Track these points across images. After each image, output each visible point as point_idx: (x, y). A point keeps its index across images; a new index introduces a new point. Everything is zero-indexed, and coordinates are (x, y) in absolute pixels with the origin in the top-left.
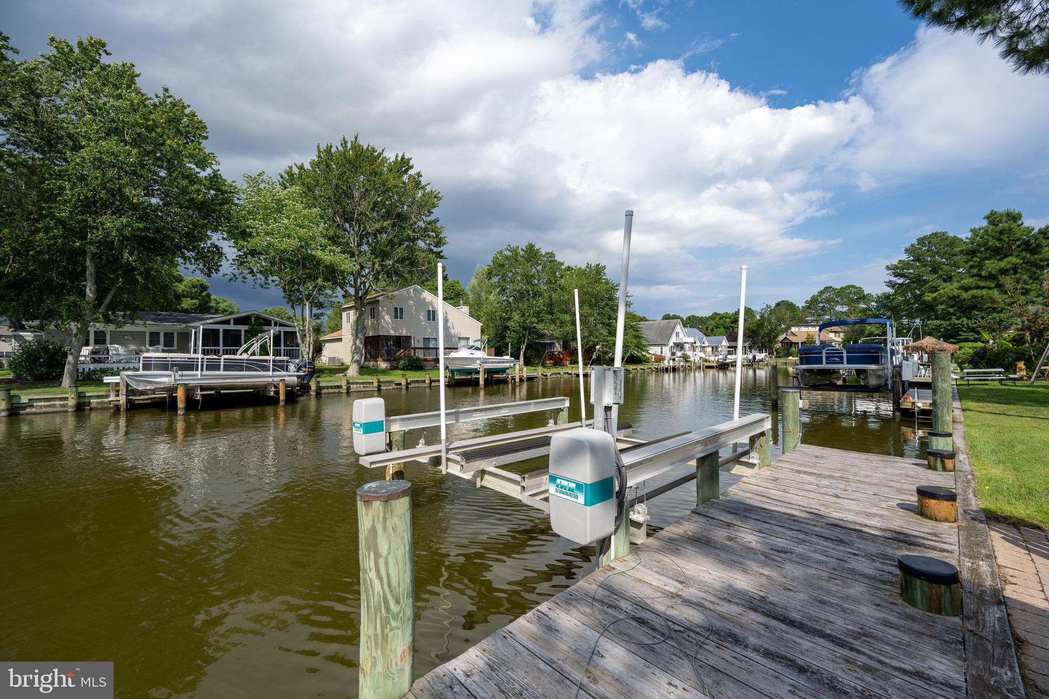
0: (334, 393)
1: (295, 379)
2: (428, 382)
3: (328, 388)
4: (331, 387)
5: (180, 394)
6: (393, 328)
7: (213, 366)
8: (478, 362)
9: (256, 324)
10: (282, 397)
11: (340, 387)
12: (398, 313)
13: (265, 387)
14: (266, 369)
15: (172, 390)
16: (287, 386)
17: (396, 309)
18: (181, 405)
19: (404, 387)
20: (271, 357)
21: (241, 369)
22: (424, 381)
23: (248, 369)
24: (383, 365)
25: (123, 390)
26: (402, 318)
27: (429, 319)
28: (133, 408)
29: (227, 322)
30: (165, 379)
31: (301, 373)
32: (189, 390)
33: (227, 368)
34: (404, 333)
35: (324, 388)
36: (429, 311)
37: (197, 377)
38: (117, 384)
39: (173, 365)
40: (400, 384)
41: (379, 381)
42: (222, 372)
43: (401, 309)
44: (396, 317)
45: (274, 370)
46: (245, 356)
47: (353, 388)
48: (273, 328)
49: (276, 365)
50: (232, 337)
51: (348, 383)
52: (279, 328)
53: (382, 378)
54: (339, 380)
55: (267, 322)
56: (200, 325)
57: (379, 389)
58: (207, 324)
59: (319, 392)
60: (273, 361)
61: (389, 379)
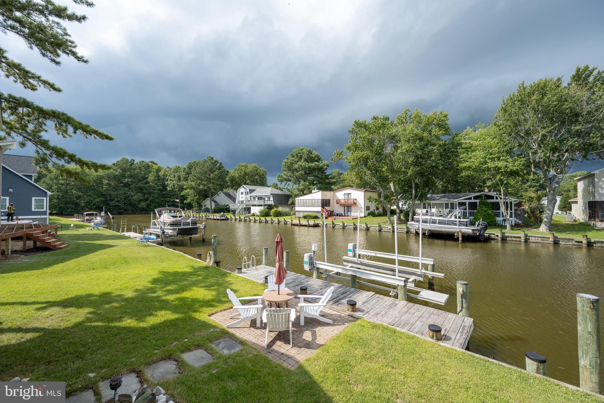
0: (516, 241)
3: (511, 237)
4: (514, 237)
7: (435, 222)
10: (460, 239)
11: (520, 237)
16: (463, 233)
19: (585, 245)
20: (457, 220)
21: (445, 224)
32: (424, 230)
33: (439, 223)
35: (508, 237)
37: (429, 226)
40: (581, 242)
41: (555, 237)
42: (437, 225)
47: (532, 239)
48: (495, 200)
49: (461, 224)
50: (473, 206)
51: (526, 236)
52: (499, 200)
53: (559, 235)
54: (520, 234)
55: (492, 197)
56: (456, 201)
57: (556, 243)
58: (461, 200)
59: (504, 239)
60: (459, 221)
61: (567, 237)
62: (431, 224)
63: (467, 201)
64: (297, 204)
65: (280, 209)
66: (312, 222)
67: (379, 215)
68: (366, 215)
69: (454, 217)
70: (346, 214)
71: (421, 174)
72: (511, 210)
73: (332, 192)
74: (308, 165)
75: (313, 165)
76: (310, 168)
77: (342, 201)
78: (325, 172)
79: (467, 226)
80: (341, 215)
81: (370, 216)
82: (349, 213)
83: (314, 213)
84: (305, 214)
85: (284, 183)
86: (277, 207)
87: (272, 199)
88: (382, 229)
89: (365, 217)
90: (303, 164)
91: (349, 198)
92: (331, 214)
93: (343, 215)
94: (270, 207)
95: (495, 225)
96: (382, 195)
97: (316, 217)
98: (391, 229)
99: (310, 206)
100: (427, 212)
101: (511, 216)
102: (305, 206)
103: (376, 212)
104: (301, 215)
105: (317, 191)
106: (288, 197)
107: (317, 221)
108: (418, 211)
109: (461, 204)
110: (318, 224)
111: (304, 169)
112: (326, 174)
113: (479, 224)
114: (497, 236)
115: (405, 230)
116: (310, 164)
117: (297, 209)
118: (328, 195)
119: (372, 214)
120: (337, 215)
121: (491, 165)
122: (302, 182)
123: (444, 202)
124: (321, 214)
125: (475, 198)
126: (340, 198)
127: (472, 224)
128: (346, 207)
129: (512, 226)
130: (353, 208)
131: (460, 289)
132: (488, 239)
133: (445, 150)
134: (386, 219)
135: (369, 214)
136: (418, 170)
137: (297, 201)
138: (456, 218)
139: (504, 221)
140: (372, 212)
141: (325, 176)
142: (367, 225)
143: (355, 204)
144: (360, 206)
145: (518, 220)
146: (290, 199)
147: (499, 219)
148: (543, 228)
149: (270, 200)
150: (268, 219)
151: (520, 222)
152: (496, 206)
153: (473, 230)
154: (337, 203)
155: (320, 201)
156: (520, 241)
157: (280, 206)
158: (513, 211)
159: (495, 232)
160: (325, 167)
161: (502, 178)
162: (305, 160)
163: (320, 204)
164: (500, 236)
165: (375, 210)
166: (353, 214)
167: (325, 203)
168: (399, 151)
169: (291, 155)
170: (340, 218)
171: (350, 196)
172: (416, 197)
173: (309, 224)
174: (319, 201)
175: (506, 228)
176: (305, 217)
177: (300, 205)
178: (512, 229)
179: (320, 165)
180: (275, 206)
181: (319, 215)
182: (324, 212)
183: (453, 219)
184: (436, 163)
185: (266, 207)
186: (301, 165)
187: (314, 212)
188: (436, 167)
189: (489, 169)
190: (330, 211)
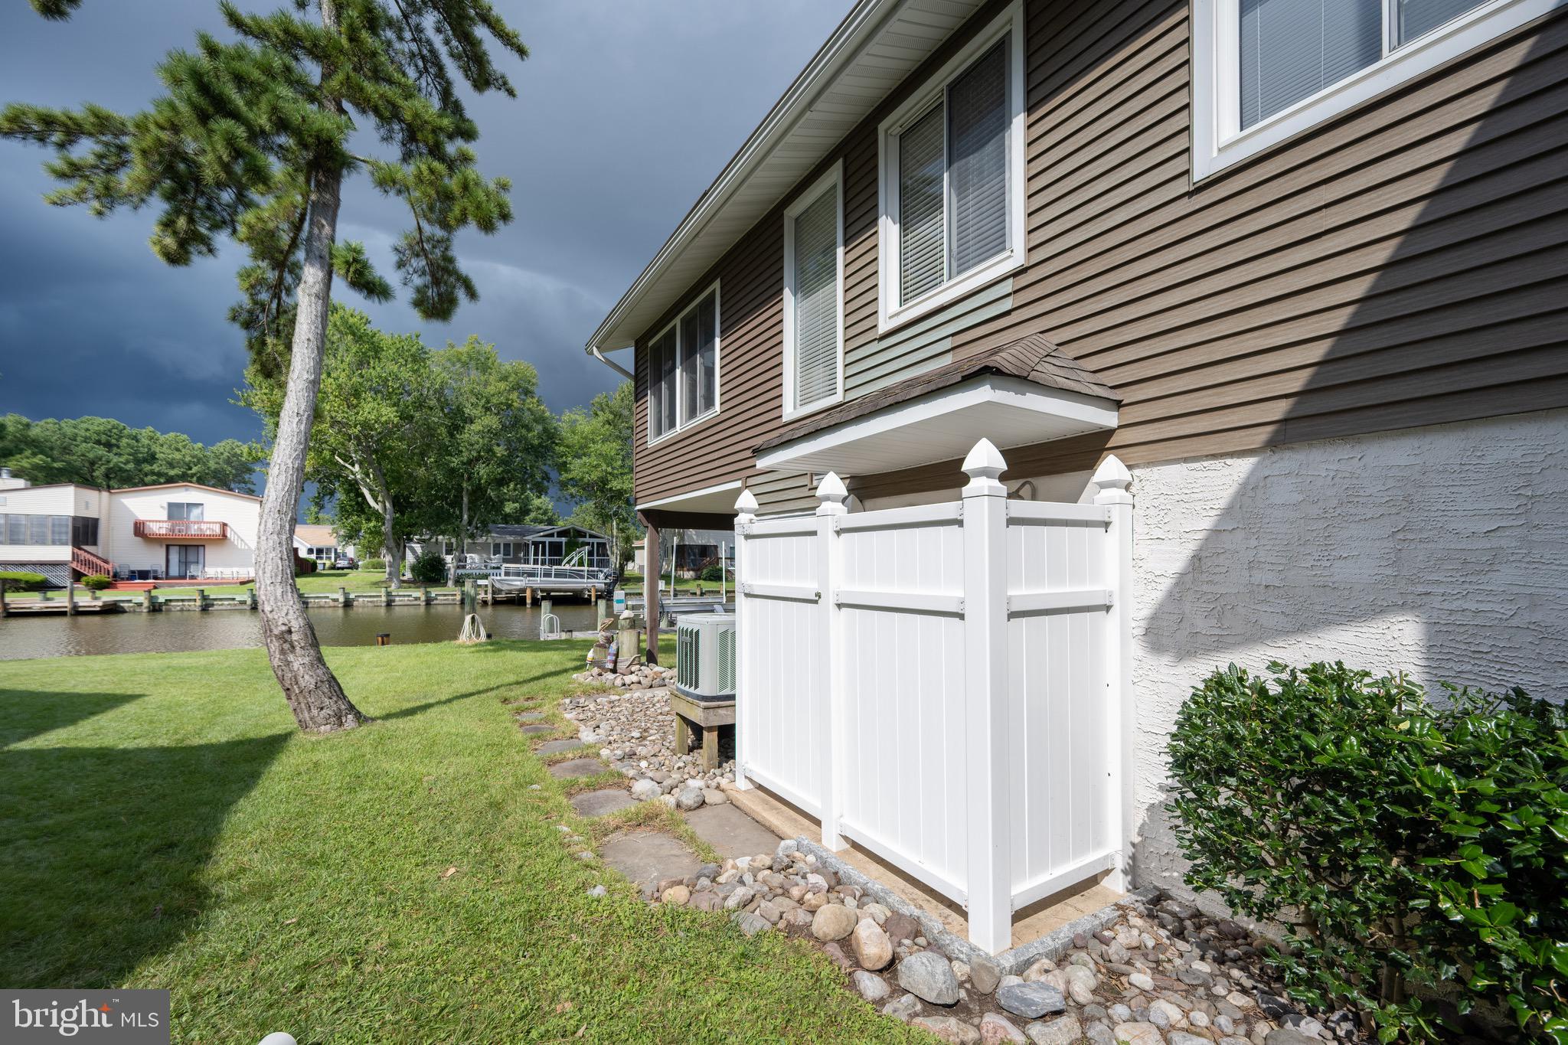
1: (603, 585)
5: (528, 594)
7: (547, 575)
9: (574, 538)
10: (593, 598)
13: (582, 591)
14: (582, 577)
15: (524, 590)
16: (597, 591)
18: (529, 601)
20: (586, 568)
21: (565, 576)
22: (719, 592)
23: (570, 577)
24: (688, 575)
25: (490, 590)
28: (496, 603)
29: (552, 535)
30: (518, 583)
31: (608, 581)
32: (534, 591)
33: (556, 576)
37: (539, 582)
38: (486, 586)
39: (523, 573)
42: (553, 579)
45: (588, 578)
46: (567, 567)
48: (588, 540)
50: (555, 548)
56: (532, 538)
58: (537, 537)
73: (104, 495)
77: (160, 530)
82: (193, 570)
91: (192, 520)
109: (537, 547)
113: (607, 575)
125: (561, 534)
126: (147, 517)
128: (174, 550)
130: (211, 553)
143: (221, 538)
144: (240, 545)
154: (136, 534)
171: (195, 511)
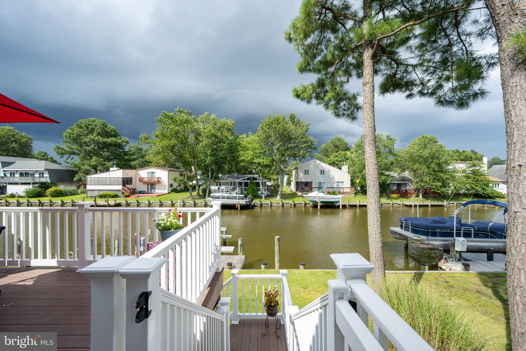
0: (267, 206)
1: (245, 202)
2: (304, 204)
3: (265, 204)
4: (266, 204)
6: (304, 178)
8: (317, 198)
10: (239, 208)
11: (268, 204)
12: (306, 172)
13: (235, 204)
16: (241, 204)
17: (305, 170)
19: (293, 206)
21: (230, 199)
22: (303, 204)
23: (232, 199)
26: (308, 174)
27: (321, 174)
29: (245, 180)
33: (227, 198)
34: (309, 180)
35: (263, 204)
36: (321, 170)
40: (292, 204)
41: (283, 203)
42: (226, 200)
43: (308, 170)
44: (305, 174)
45: (239, 199)
47: (274, 205)
48: (257, 181)
49: (240, 198)
50: (246, 184)
51: (271, 203)
52: (259, 181)
53: (285, 201)
54: (268, 201)
55: (256, 179)
56: (237, 181)
57: (283, 206)
58: (240, 180)
59: (261, 205)
60: (239, 197)
61: (287, 202)
62: (222, 200)
63: (243, 181)
64: (89, 182)
65: (62, 187)
66: (112, 202)
67: (181, 191)
68: (170, 191)
69: (236, 194)
70: (149, 191)
71: (215, 163)
72: (265, 187)
73: (134, 171)
74: (101, 139)
75: (109, 140)
76: (105, 143)
77: (146, 180)
78: (125, 148)
79: (243, 199)
80: (144, 193)
81: (173, 192)
82: (153, 191)
83: (113, 192)
84: (101, 193)
85: (66, 156)
86: (55, 185)
87: (46, 175)
88: (186, 204)
89: (169, 193)
90: (96, 138)
91: (153, 177)
92: (133, 192)
93: (147, 192)
94: (44, 186)
95: (257, 197)
96: (185, 176)
97: (116, 196)
98: (193, 204)
99: (108, 185)
100: (219, 188)
101: (265, 191)
102: (100, 185)
103: (179, 188)
104: (96, 194)
105: (117, 169)
106: (73, 173)
107: (118, 200)
108: (213, 188)
109: (240, 184)
110: (120, 203)
111: (98, 143)
112: (125, 150)
113: (249, 198)
114: (258, 204)
115: (204, 204)
116: (105, 140)
117: (89, 187)
118: (130, 173)
119: (175, 191)
120: (140, 192)
121: (256, 161)
122: (94, 158)
123: (230, 181)
124: (121, 193)
125: (248, 179)
126: (143, 176)
127: (246, 197)
128: (149, 185)
129: (265, 197)
130: (157, 186)
131: (240, 243)
132: (254, 206)
133: (231, 147)
134: (188, 194)
135: (172, 191)
136: (214, 160)
137: (88, 179)
138: (237, 194)
139: (262, 193)
140: (175, 189)
141: (124, 152)
142: (172, 202)
143: (159, 182)
144: (164, 184)
145: (268, 193)
146: (77, 175)
147: (260, 192)
148: (278, 197)
149: (43, 177)
150: (43, 200)
151: (269, 194)
152: (258, 184)
153: (246, 202)
154: (140, 181)
155: (121, 179)
156: (268, 206)
157: (62, 184)
158: (266, 188)
159: (257, 202)
160: (124, 144)
161: (261, 168)
162: (99, 134)
163: (121, 182)
164: (259, 204)
165: (178, 187)
166: (157, 191)
167: (126, 181)
168: (201, 145)
169: (77, 125)
170: (144, 196)
171: (154, 174)
172: (211, 178)
173: (109, 204)
174: (119, 179)
175: (262, 198)
176: (101, 197)
177: (93, 183)
178: (265, 199)
179: (119, 141)
180: (52, 183)
181: (120, 194)
182: (125, 190)
183: (235, 195)
184: (226, 155)
185: (37, 185)
186: (93, 139)
187: (113, 190)
188: (225, 158)
189: (255, 163)
190: (132, 189)
